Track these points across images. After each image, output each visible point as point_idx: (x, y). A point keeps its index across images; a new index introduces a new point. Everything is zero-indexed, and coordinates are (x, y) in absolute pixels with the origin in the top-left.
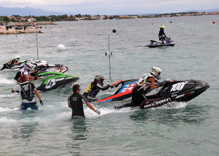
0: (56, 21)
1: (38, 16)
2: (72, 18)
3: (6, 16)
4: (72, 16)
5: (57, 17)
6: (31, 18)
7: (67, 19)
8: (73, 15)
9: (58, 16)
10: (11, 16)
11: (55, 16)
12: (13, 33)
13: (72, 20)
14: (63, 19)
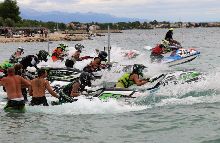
0: (125, 29)
1: (103, 23)
2: (146, 25)
3: (64, 23)
4: (145, 23)
5: (127, 24)
6: (93, 25)
7: (139, 27)
8: (148, 22)
9: (128, 22)
10: (70, 23)
11: (124, 23)
12: (56, 39)
13: (146, 28)
14: (134, 27)
